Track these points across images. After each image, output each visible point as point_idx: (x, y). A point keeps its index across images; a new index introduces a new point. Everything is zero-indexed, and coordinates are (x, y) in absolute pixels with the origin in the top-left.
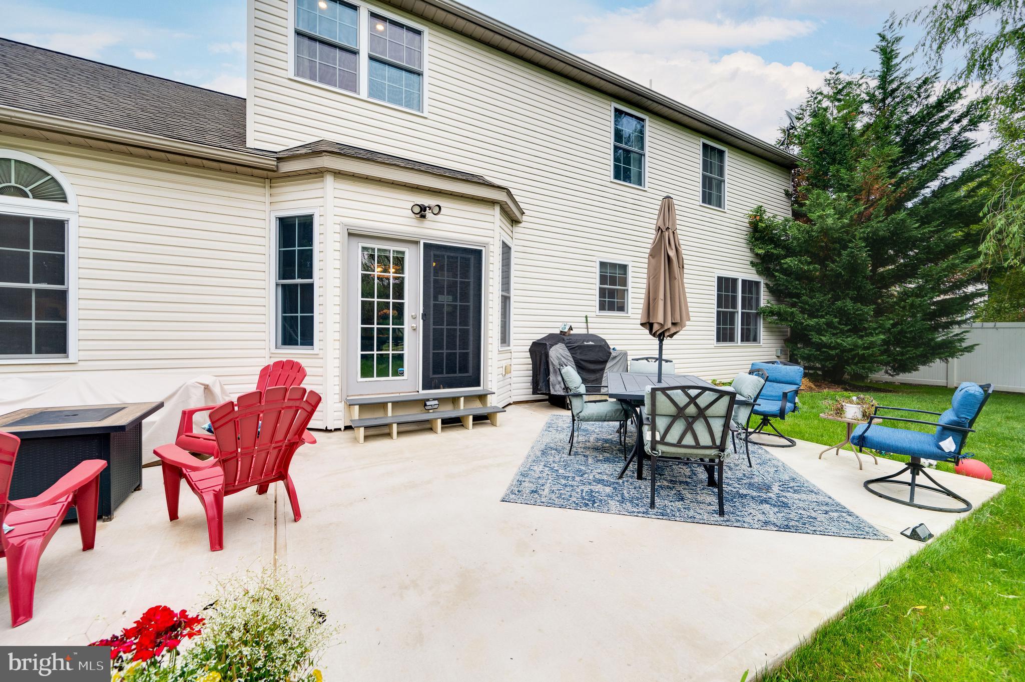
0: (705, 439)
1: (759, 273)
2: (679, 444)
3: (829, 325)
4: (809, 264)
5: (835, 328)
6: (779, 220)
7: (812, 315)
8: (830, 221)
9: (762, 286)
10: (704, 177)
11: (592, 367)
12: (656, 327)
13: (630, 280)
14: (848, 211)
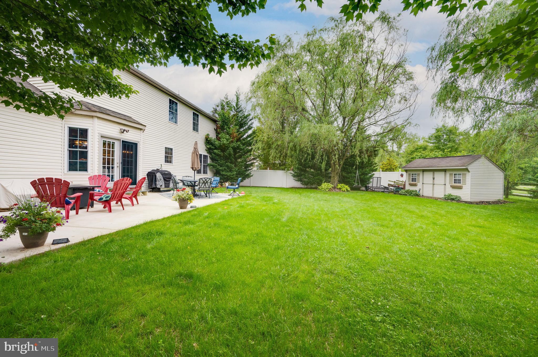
0: (207, 187)
1: (207, 153)
2: (203, 188)
3: (225, 169)
4: (220, 152)
5: (226, 170)
6: (213, 138)
7: (221, 167)
8: (225, 142)
9: (208, 157)
10: (193, 122)
11: (167, 180)
12: (194, 169)
13: (173, 153)
14: (229, 139)
